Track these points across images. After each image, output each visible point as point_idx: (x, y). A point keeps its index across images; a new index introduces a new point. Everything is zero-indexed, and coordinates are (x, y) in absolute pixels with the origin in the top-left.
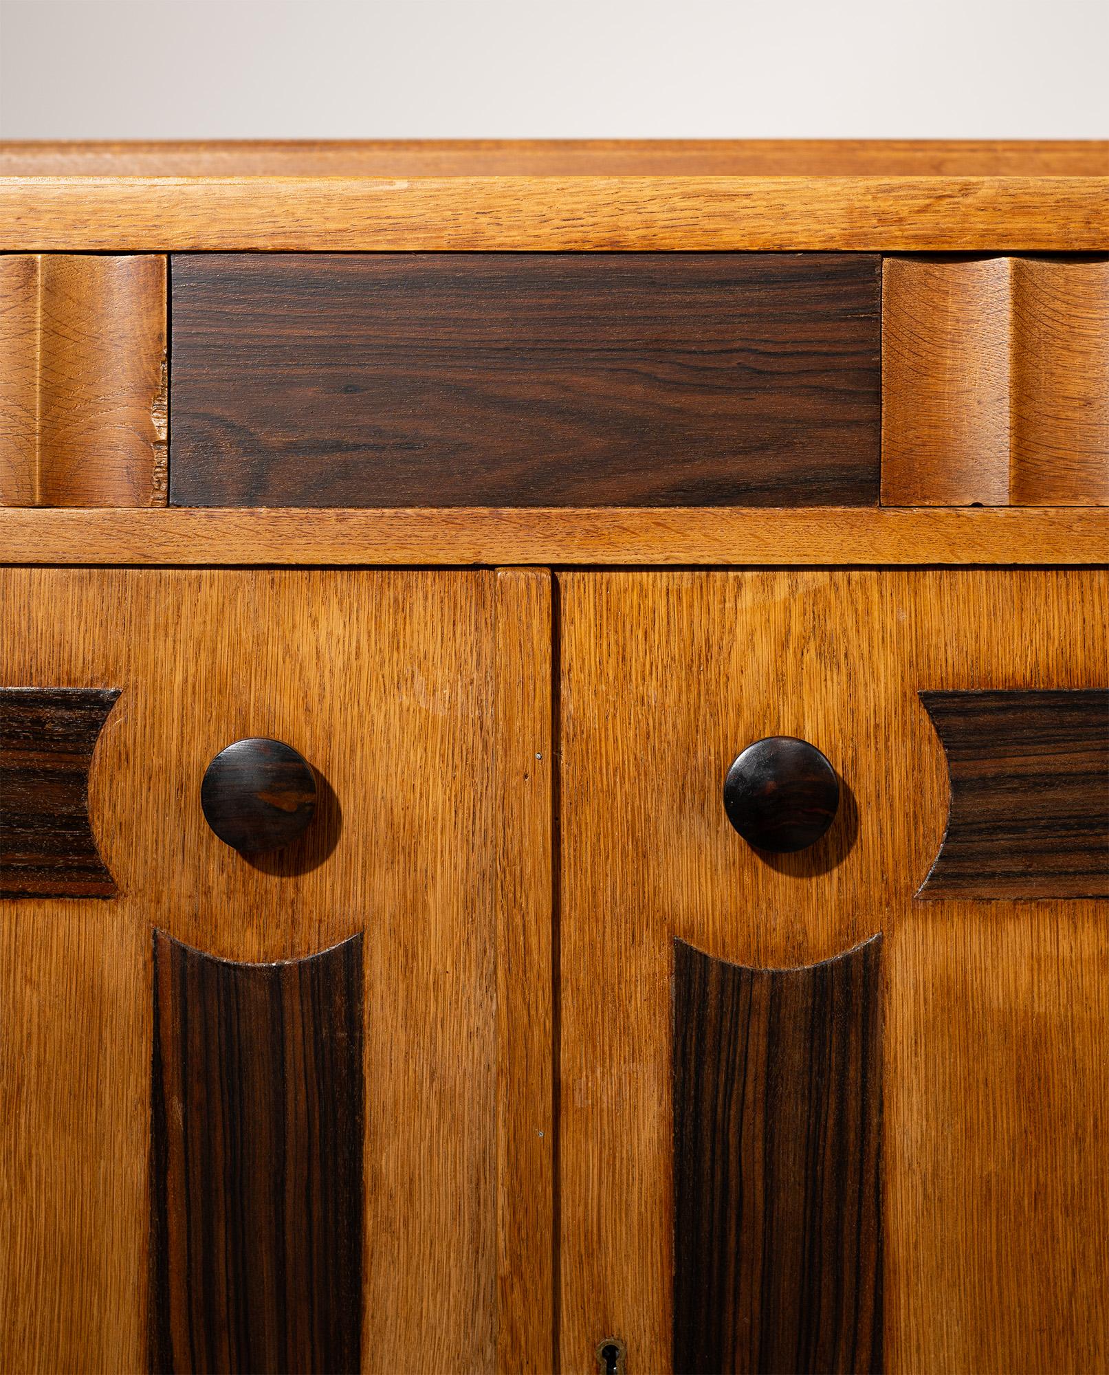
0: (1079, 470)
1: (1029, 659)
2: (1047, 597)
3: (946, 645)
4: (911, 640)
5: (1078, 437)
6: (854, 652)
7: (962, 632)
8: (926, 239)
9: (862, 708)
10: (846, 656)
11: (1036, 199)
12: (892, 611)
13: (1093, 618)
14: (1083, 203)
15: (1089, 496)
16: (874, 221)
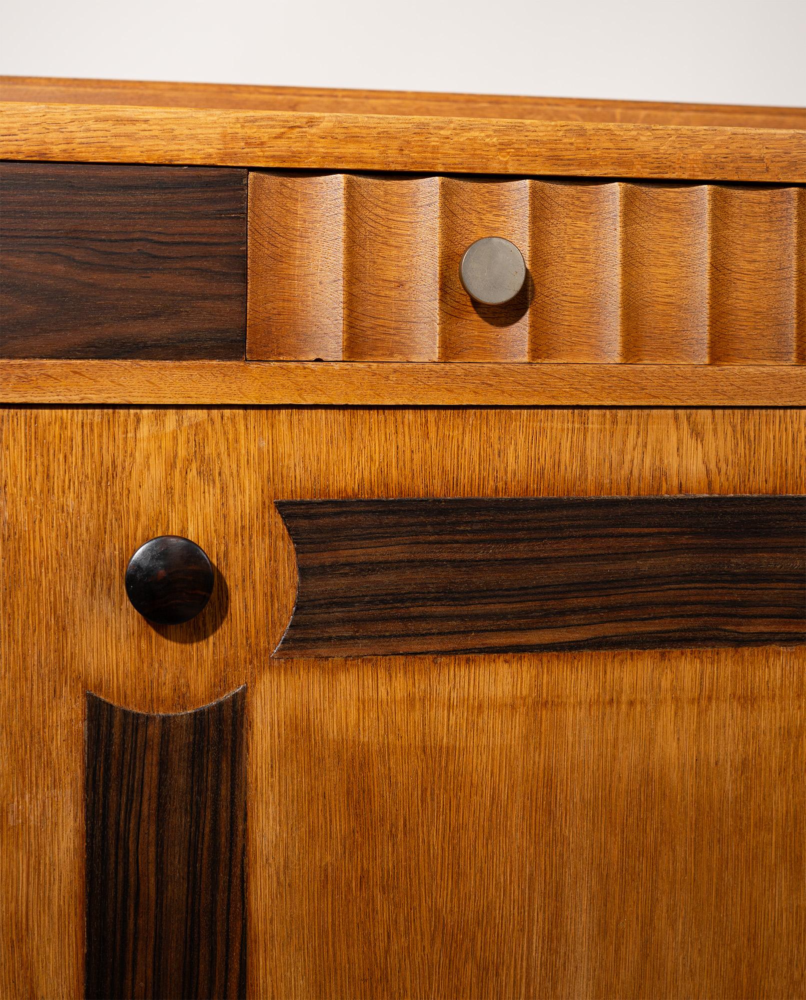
0: (394, 335)
1: (357, 476)
2: (370, 429)
3: (295, 465)
4: (269, 462)
5: (394, 310)
6: (226, 471)
7: (307, 456)
8: (282, 159)
9: (232, 513)
10: (220, 474)
11: (363, 131)
12: (255, 440)
13: (404, 446)
14: (398, 135)
15: (401, 354)
16: (242, 144)
